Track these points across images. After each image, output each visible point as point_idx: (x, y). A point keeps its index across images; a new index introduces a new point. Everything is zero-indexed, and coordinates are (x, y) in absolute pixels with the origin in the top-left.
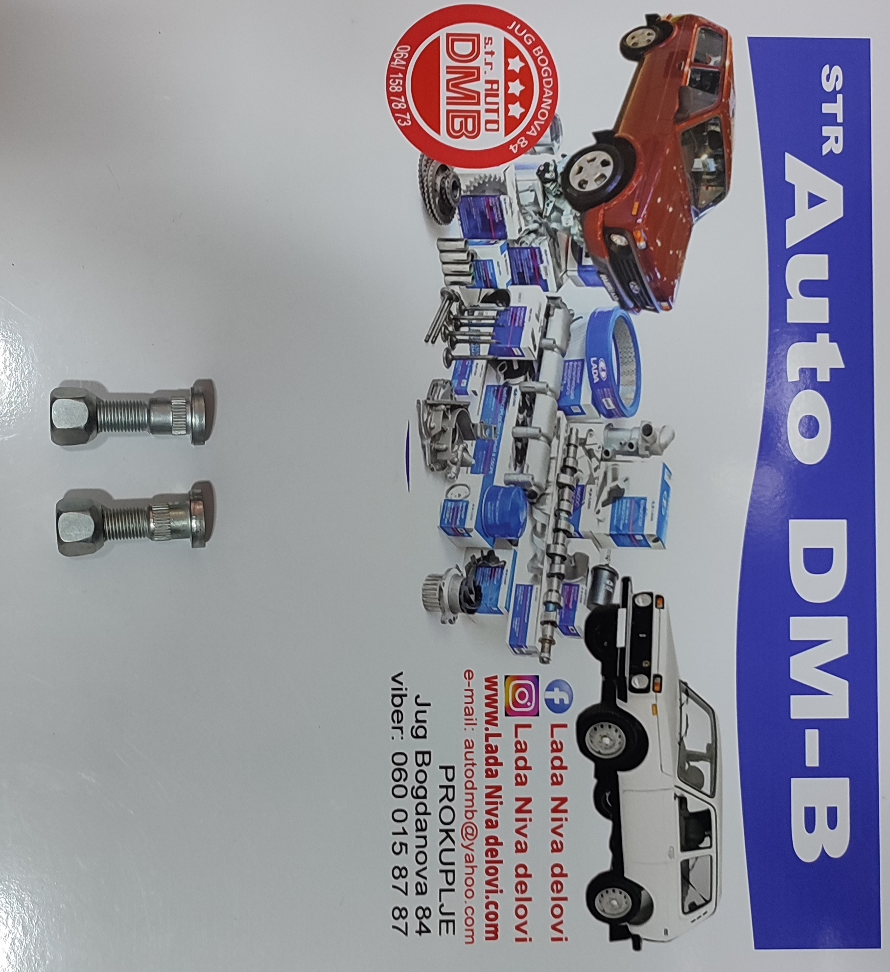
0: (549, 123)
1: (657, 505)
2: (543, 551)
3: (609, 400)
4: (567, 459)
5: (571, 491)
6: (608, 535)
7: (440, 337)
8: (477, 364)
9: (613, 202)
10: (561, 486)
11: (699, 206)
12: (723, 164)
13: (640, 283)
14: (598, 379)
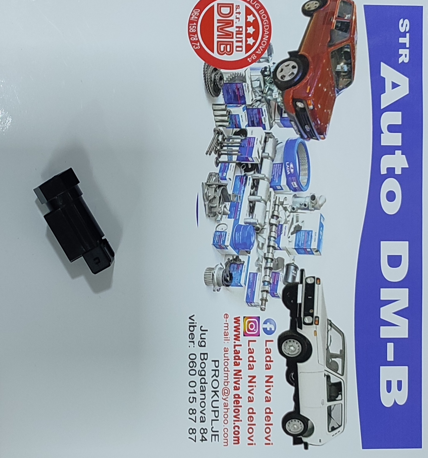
0: (267, 47)
1: (317, 234)
2: (262, 256)
3: (295, 183)
4: (274, 211)
5: (276, 227)
6: (293, 248)
7: (213, 152)
8: (231, 165)
9: (297, 86)
10: (271, 225)
11: (339, 88)
12: (351, 68)
13: (310, 126)
14: (289, 173)
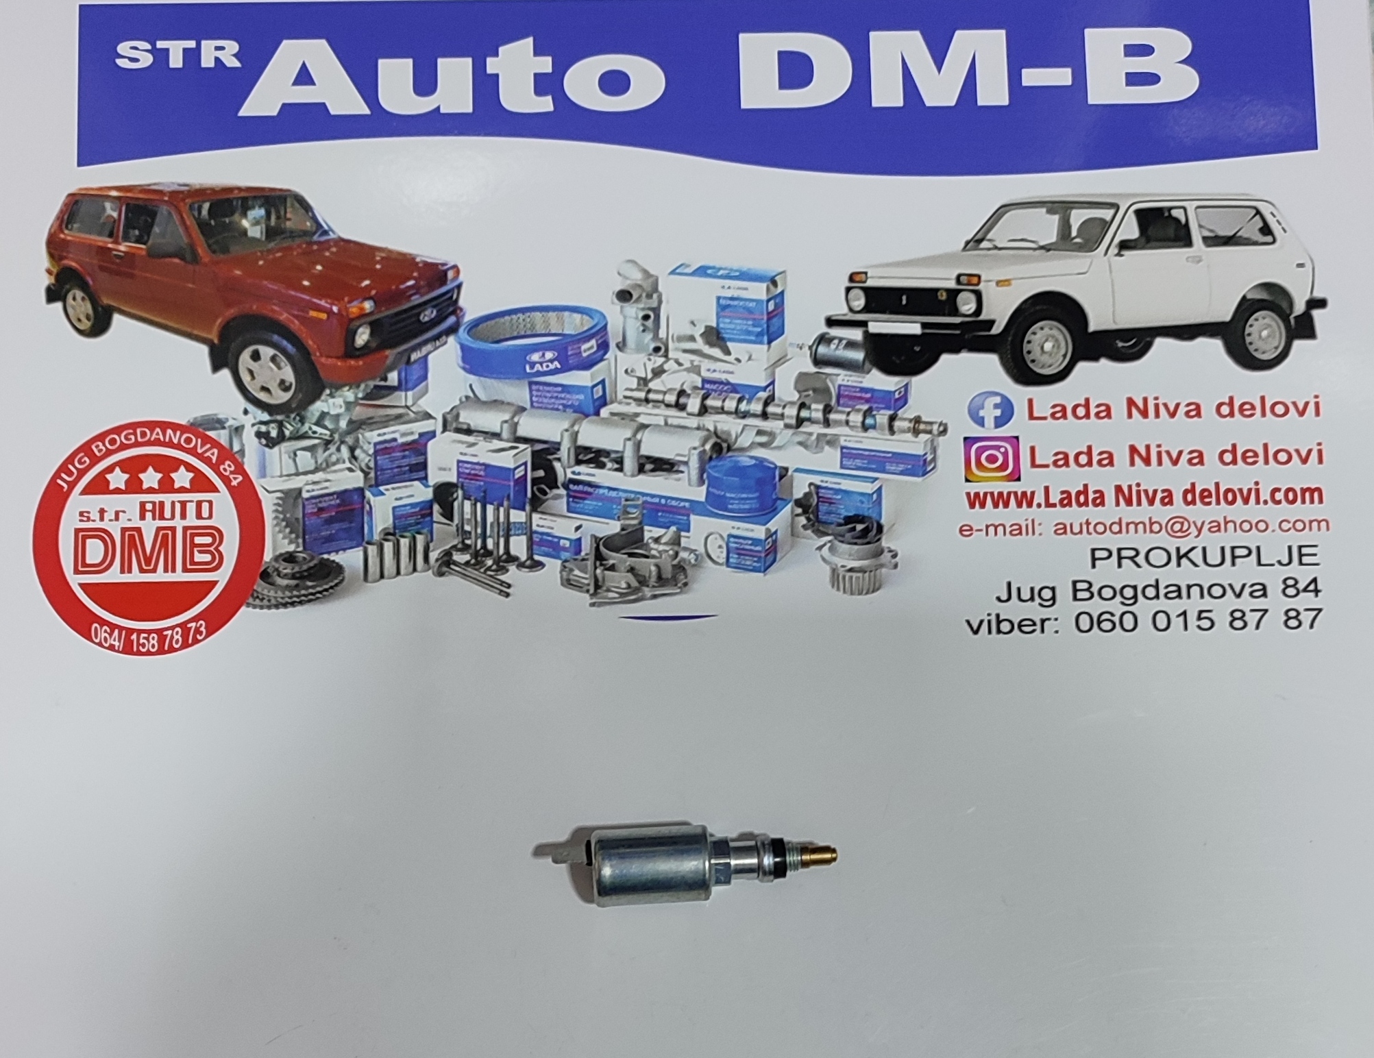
0: (200, 432)
1: (728, 282)
2: (794, 434)
3: (585, 346)
4: (666, 402)
5: (711, 396)
6: (769, 349)
7: (502, 577)
8: (538, 526)
9: (309, 345)
10: (704, 410)
11: (314, 230)
12: (255, 198)
13: (422, 308)
14: (556, 363)
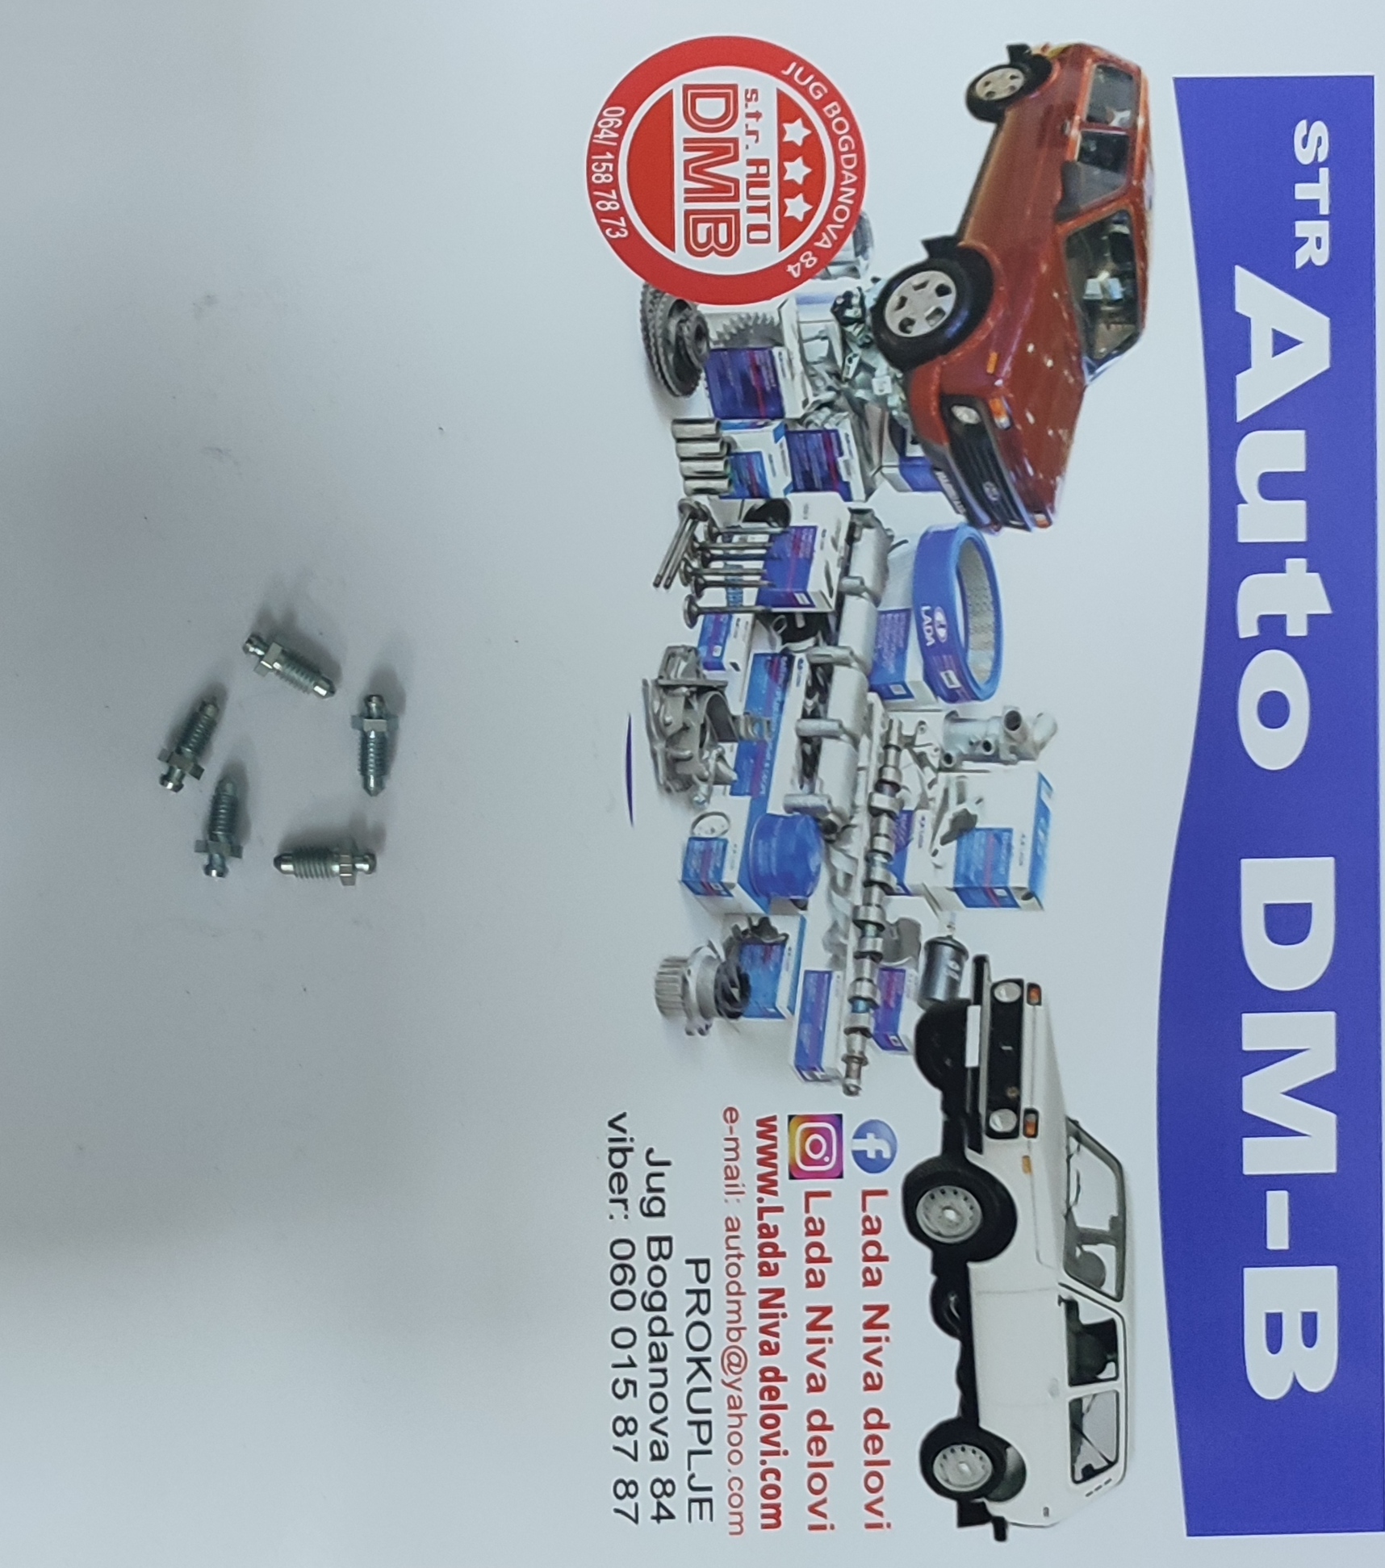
0: (851, 226)
1: (1029, 841)
2: (846, 918)
3: (952, 674)
4: (886, 769)
5: (892, 822)
6: (949, 889)
7: (677, 579)
8: (739, 620)
9: (955, 353)
10: (875, 813)
11: (1095, 357)
12: (1134, 288)
13: (999, 484)
14: (932, 641)
